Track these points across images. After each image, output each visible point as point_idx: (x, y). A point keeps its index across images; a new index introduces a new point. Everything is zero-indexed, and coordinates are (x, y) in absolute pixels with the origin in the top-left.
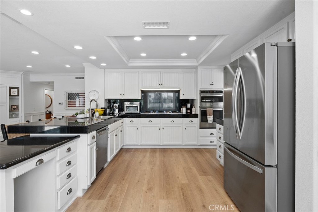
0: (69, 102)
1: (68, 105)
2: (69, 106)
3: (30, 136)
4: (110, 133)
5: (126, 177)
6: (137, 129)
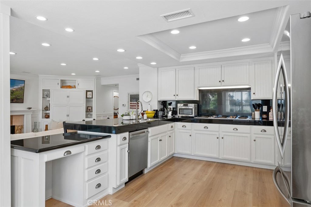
0: (130, 104)
1: (130, 107)
3: (78, 133)
4: (150, 137)
5: (161, 186)
6: (190, 136)
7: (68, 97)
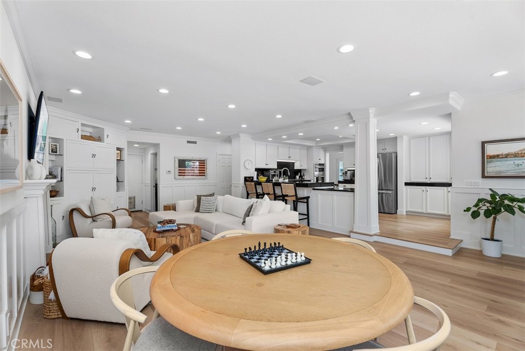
0: (179, 170)
1: (178, 174)
7: (94, 156)
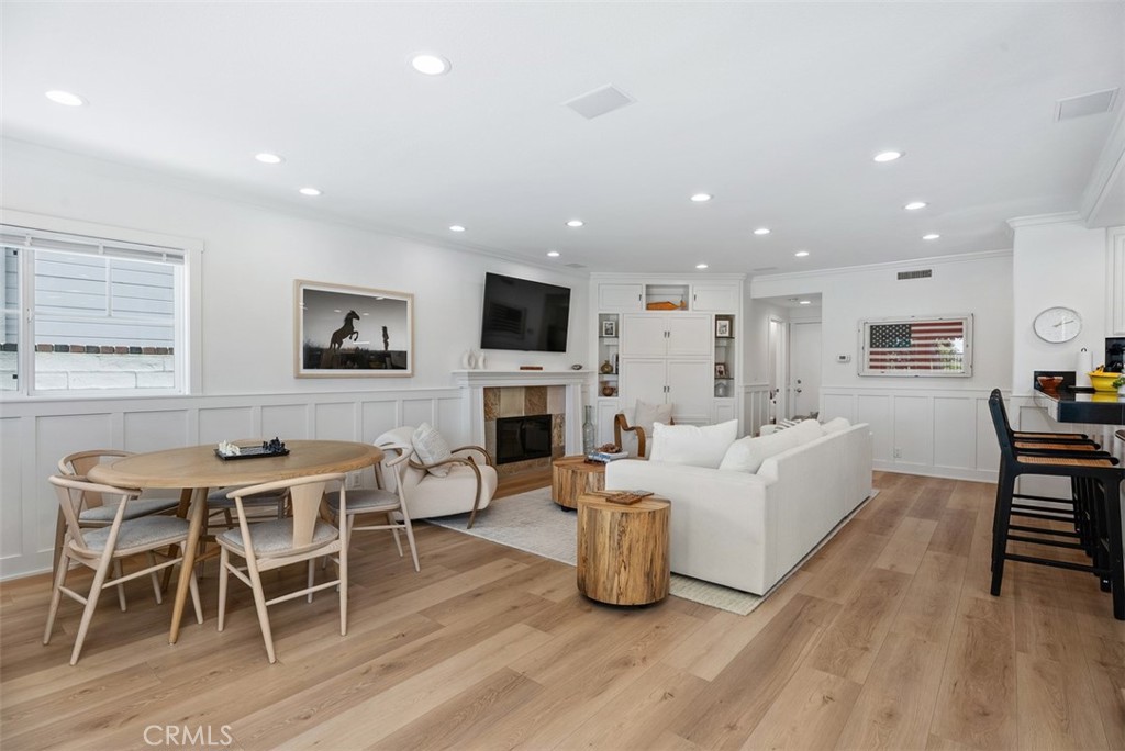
0: (872, 353)
1: (867, 363)
2: (871, 367)
7: (667, 334)
